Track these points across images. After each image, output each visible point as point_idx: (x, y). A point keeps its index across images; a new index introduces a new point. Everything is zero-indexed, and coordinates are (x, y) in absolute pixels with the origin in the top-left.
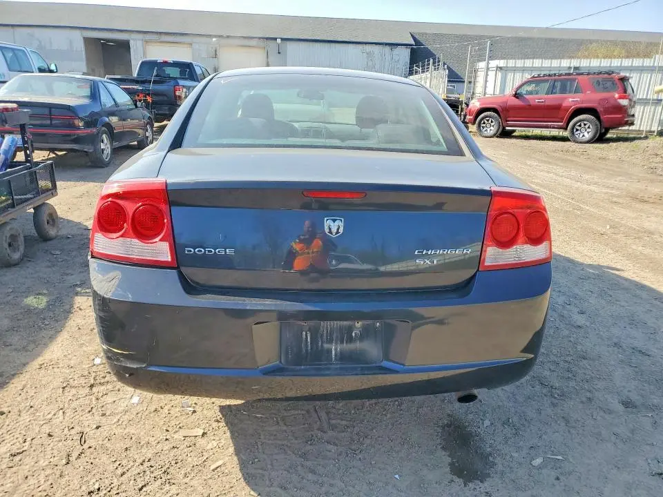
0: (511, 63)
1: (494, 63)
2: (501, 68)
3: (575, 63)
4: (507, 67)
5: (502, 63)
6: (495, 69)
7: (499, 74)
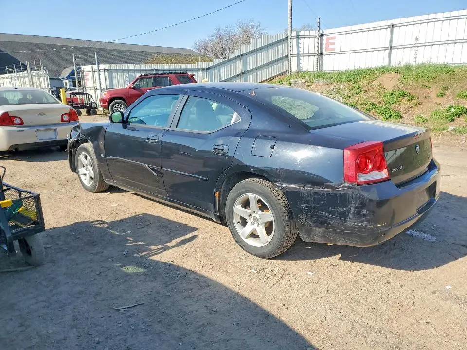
0: (113, 67)
1: (102, 66)
2: (107, 70)
3: (155, 66)
4: (111, 69)
5: (107, 66)
6: (103, 70)
7: (107, 74)
